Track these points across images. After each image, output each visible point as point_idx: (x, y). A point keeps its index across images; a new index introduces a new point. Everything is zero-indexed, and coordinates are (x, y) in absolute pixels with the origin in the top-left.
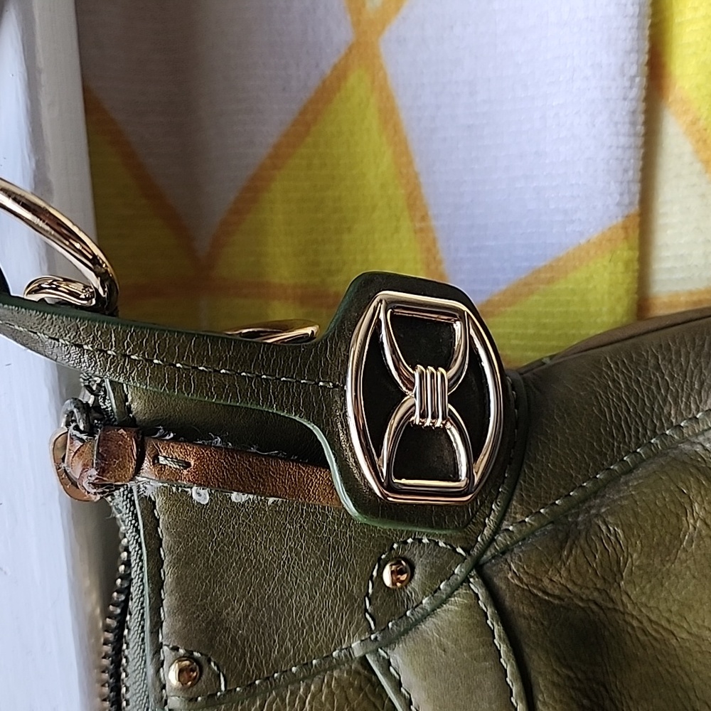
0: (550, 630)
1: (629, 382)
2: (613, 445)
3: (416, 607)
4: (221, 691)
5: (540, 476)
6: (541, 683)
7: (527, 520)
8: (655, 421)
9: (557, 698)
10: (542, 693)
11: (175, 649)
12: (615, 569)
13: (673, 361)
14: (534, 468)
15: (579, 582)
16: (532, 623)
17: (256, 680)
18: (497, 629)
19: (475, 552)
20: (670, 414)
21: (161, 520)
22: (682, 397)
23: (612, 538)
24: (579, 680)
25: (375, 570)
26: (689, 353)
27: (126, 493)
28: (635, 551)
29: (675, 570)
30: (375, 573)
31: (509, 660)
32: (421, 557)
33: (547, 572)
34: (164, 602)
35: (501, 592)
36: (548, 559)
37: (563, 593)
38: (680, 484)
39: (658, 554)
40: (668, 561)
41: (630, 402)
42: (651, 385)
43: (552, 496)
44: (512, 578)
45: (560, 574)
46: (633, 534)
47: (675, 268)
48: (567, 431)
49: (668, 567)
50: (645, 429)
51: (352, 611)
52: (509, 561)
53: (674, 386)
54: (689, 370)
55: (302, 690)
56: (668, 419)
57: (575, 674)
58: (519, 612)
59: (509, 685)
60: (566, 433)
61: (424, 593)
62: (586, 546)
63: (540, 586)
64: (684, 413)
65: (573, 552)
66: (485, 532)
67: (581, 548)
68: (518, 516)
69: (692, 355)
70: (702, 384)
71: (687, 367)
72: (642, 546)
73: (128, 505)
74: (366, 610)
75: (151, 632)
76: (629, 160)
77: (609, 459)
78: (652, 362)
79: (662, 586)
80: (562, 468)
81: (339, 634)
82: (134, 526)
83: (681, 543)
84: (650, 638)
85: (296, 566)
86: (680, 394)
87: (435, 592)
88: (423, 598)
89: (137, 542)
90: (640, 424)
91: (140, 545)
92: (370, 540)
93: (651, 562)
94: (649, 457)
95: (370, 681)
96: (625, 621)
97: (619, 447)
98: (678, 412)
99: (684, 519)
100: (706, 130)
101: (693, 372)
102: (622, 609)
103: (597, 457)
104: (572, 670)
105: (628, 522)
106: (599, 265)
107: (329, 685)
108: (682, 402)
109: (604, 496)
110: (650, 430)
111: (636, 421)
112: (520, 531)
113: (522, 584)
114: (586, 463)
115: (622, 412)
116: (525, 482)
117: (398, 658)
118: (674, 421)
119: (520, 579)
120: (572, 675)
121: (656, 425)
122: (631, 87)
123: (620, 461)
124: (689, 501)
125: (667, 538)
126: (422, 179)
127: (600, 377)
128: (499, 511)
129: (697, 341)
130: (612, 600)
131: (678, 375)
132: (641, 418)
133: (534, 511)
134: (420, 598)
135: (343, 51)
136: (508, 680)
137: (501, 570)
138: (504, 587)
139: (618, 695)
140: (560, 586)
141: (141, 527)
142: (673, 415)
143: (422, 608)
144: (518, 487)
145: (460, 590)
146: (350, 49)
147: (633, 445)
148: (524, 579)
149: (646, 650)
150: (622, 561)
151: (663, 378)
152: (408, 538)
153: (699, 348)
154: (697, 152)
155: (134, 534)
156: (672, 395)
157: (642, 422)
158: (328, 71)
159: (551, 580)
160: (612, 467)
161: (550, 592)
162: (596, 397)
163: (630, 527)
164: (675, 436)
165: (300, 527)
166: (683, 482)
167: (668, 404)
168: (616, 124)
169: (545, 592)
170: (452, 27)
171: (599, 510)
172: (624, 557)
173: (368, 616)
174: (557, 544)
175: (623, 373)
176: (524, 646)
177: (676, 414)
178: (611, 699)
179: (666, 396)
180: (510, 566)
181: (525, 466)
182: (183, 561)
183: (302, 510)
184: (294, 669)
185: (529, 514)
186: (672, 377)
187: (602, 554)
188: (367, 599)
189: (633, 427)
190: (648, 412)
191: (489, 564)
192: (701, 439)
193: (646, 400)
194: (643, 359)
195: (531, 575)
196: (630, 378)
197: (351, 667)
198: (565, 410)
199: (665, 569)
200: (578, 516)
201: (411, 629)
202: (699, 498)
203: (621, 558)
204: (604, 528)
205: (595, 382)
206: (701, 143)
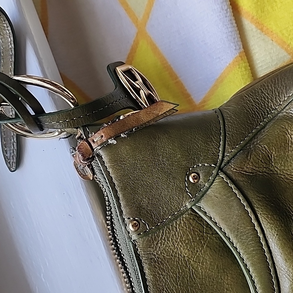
0: (252, 184)
1: (254, 100)
2: (255, 120)
3: (204, 187)
4: (148, 229)
5: (233, 136)
6: (254, 201)
7: (233, 151)
8: (267, 109)
9: (261, 205)
10: (255, 204)
11: (129, 218)
12: (268, 159)
13: (267, 89)
14: (230, 134)
15: (257, 166)
16: (245, 182)
17: (158, 224)
18: (233, 186)
19: (218, 165)
20: (271, 106)
21: (113, 177)
22: (274, 99)
23: (264, 149)
24: (268, 198)
25: (186, 178)
26: (272, 85)
27: (100, 171)
28: (273, 151)
29: (290, 154)
30: (186, 179)
31: (240, 195)
32: (200, 171)
33: (244, 165)
34: (121, 204)
35: (231, 175)
36: (244, 161)
37: (253, 171)
38: (282, 126)
39: (282, 150)
40: (286, 152)
41: (257, 106)
42: (262, 98)
43: (239, 141)
44: (233, 170)
45: (249, 165)
46: (271, 146)
47: (263, 65)
48: (238, 119)
49: (287, 154)
50: (264, 113)
51: (183, 193)
52: (231, 165)
53: (270, 96)
54: (273, 90)
55: (174, 224)
56: (271, 108)
57: (266, 196)
58: (239, 180)
59: (243, 204)
60: (237, 120)
61: (205, 182)
62: (256, 154)
63: (244, 170)
64: (276, 104)
65: (252, 157)
66: (220, 158)
67: (254, 155)
68: (229, 150)
69: (273, 85)
70: (279, 93)
71: (272, 89)
72: (275, 149)
73: (102, 175)
74: (187, 192)
75: (120, 215)
76: (234, 35)
77: (255, 125)
78: (260, 91)
79: (288, 161)
80: (239, 131)
81: (181, 202)
82: (105, 181)
83: (289, 145)
84: (290, 180)
85: (160, 183)
86: (273, 98)
87: (209, 181)
88: (205, 184)
89: (107, 186)
90: (262, 111)
91: (109, 187)
92: (181, 169)
93: (280, 154)
94: (269, 121)
95: (196, 216)
96: (279, 177)
97: (257, 120)
98: (274, 104)
99: (286, 136)
100: (257, 19)
101: (275, 90)
102: (276, 173)
103: (251, 125)
104: (264, 195)
105: (267, 142)
106: (236, 71)
107: (183, 220)
108: (274, 100)
109: (258, 138)
110: (266, 113)
111: (261, 111)
112: (231, 155)
113: (237, 171)
114: (247, 128)
115: (255, 109)
116: (228, 139)
117: (203, 205)
118: (274, 107)
119: (236, 169)
120: (264, 196)
121: (268, 111)
122: (227, 13)
123: (259, 125)
124: (286, 130)
125: (283, 144)
126: (172, 66)
127: (244, 101)
128: (222, 150)
129: (273, 80)
130: (271, 170)
131: (270, 93)
132: (262, 110)
133: (234, 147)
134: (204, 184)
135: (135, 36)
136: (242, 202)
137: (229, 168)
138: (231, 173)
139: (284, 201)
140: (251, 169)
141: (107, 181)
142: (273, 106)
143: (206, 187)
144: (226, 141)
145: (217, 178)
146: (137, 34)
147: (262, 119)
148: (238, 169)
149: (290, 185)
150: (270, 156)
151: (265, 95)
152: (194, 166)
153: (274, 82)
154: (257, 27)
155: (106, 184)
156: (270, 100)
157: (263, 111)
158: (133, 43)
159: (247, 167)
160: (257, 128)
161: (248, 171)
162: (244, 107)
163: (269, 144)
164: (276, 112)
165: (157, 169)
166: (282, 125)
167: (270, 103)
168: (226, 25)
169: (246, 172)
170: (167, 17)
171: (257, 142)
172: (270, 154)
173: (188, 193)
174: (245, 156)
175: (251, 97)
176: (244, 190)
177: (273, 105)
178: (282, 203)
179: (268, 100)
180: (231, 166)
181: (227, 134)
182: (124, 189)
183: (156, 163)
184: (170, 217)
185: (233, 148)
186: (268, 94)
187: (262, 155)
188: (186, 188)
189: (260, 113)
190: (264, 107)
191: (224, 168)
192: (285, 110)
193: (262, 103)
194: (257, 91)
195: (240, 167)
196: (254, 98)
197: (188, 213)
198: (235, 113)
199: (286, 155)
200: (251, 146)
201: (204, 195)
202: (289, 128)
203: (269, 155)
204: (260, 147)
205: (243, 103)
206: (257, 24)
